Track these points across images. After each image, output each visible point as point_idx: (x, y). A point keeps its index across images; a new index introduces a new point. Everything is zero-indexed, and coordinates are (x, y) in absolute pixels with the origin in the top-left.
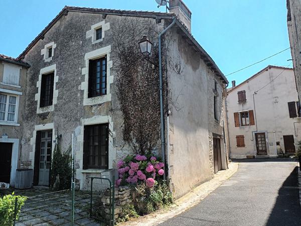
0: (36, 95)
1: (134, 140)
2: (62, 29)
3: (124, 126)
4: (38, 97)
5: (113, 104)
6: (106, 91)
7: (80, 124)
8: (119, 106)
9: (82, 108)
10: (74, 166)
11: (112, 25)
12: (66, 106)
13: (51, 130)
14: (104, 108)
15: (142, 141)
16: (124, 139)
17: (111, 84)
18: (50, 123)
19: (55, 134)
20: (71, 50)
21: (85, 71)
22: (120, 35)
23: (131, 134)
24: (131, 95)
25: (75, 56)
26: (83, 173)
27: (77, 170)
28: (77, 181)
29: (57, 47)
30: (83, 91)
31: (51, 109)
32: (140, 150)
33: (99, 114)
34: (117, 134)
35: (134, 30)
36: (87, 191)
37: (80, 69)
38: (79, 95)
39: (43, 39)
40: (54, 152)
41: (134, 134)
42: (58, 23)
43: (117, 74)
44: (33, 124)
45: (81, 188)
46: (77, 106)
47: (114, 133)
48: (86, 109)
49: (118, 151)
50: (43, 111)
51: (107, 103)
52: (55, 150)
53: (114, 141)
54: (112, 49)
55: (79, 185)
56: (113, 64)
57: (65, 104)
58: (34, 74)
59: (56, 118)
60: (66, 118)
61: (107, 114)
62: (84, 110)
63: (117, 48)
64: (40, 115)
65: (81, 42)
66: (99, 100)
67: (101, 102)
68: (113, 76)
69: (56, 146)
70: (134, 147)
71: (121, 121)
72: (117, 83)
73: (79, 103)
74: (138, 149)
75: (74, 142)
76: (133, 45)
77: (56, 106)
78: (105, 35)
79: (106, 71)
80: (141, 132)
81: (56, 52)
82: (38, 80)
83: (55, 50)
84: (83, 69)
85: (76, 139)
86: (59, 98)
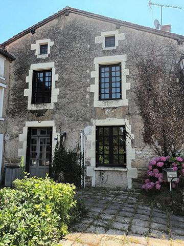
0: (25, 90)
1: (156, 143)
2: (61, 28)
3: (143, 129)
4: (28, 92)
5: (130, 108)
6: (121, 96)
7: (91, 124)
8: (138, 112)
9: (92, 109)
10: (83, 163)
11: (128, 37)
12: (71, 106)
13: (51, 128)
14: (120, 112)
15: (165, 144)
16: (145, 142)
17: (127, 90)
18: (48, 120)
19: (57, 132)
20: (75, 51)
21: (95, 74)
22: (138, 47)
23: (152, 137)
24: (151, 102)
25: (82, 58)
26: (96, 170)
27: (88, 167)
28: (88, 178)
29: (54, 46)
30: (94, 93)
31: (50, 106)
32: (163, 152)
33: (114, 116)
34: (136, 137)
35: (153, 45)
36: (102, 187)
37: (88, 71)
38: (88, 96)
39: (33, 34)
40: (55, 150)
41: (155, 137)
42: (55, 21)
43: (134, 82)
44: (22, 120)
45: (93, 184)
46: (86, 107)
47: (133, 135)
48: (97, 111)
49: (137, 152)
50: (37, 107)
51: (124, 107)
52: (57, 147)
53: (132, 143)
54: (128, 58)
55: (90, 182)
56: (130, 72)
57: (68, 103)
58: (21, 68)
59: (56, 116)
60: (70, 117)
61: (124, 117)
62: (95, 111)
63: (135, 58)
64: (33, 112)
65: (89, 46)
66: (113, 104)
67: (115, 106)
68: (129, 84)
69: (58, 144)
70: (157, 149)
71: (140, 125)
72: (134, 90)
73: (88, 105)
74: (161, 150)
75: (83, 141)
76: (152, 59)
77: (56, 104)
78: (119, 44)
79: (121, 78)
80: (164, 137)
81: (55, 50)
82: (28, 75)
83: (52, 48)
84: (91, 72)
85: (86, 138)
86: (59, 97)
